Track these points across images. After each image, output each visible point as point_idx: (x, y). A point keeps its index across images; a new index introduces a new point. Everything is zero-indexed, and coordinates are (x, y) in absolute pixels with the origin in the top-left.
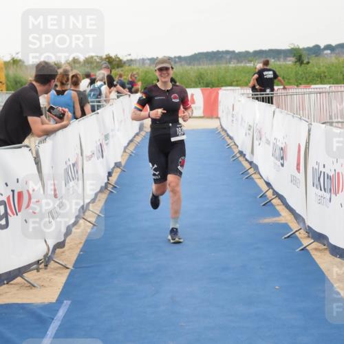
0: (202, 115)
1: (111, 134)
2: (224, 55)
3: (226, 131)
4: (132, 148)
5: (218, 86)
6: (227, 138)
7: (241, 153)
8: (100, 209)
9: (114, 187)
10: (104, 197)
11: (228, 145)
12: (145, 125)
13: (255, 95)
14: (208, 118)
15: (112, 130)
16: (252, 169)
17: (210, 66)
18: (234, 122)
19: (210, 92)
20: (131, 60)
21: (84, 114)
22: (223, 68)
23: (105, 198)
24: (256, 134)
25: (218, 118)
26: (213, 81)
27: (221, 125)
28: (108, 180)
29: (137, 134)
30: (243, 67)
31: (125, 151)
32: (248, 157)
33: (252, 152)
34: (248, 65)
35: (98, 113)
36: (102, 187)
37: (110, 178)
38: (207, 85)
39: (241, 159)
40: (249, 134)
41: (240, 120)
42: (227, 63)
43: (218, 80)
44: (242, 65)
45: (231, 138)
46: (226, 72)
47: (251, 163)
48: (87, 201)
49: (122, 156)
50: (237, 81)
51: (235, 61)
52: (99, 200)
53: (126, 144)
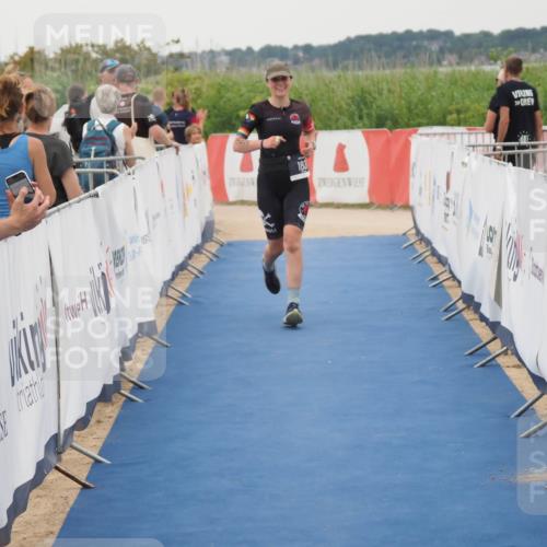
0: (367, 200)
1: (129, 249)
2: (426, 43)
3: (428, 243)
4: (183, 285)
5: (408, 126)
6: (431, 261)
7: (468, 299)
8: (100, 444)
9: (137, 387)
10: (110, 412)
11: (435, 278)
12: (217, 227)
13: (505, 148)
14: (382, 207)
15: (133, 240)
16: (498, 341)
17: (388, 72)
18: (450, 218)
19: (388, 141)
20: (181, 55)
21: (62, 197)
22: (421, 77)
23: (115, 415)
24: (507, 250)
25: (407, 207)
26: (396, 112)
27: (416, 227)
28: (122, 369)
29: (197, 249)
30: (476, 75)
31: (164, 293)
32: (485, 310)
33: (498, 298)
34: (487, 68)
35: (97, 195)
36: (105, 388)
37: (127, 364)
38: (380, 123)
39: (469, 315)
40: (489, 251)
41: (466, 213)
42: (431, 64)
43: (410, 110)
44: (473, 68)
45: (442, 261)
46: (430, 89)
47: (495, 326)
48: (68, 423)
49: (158, 305)
50: (459, 112)
51: (453, 58)
52: (99, 422)
53: (169, 277)
